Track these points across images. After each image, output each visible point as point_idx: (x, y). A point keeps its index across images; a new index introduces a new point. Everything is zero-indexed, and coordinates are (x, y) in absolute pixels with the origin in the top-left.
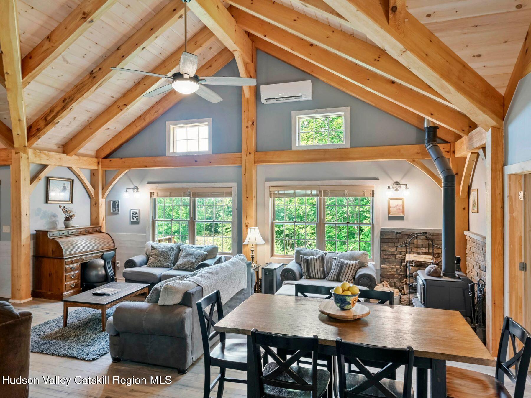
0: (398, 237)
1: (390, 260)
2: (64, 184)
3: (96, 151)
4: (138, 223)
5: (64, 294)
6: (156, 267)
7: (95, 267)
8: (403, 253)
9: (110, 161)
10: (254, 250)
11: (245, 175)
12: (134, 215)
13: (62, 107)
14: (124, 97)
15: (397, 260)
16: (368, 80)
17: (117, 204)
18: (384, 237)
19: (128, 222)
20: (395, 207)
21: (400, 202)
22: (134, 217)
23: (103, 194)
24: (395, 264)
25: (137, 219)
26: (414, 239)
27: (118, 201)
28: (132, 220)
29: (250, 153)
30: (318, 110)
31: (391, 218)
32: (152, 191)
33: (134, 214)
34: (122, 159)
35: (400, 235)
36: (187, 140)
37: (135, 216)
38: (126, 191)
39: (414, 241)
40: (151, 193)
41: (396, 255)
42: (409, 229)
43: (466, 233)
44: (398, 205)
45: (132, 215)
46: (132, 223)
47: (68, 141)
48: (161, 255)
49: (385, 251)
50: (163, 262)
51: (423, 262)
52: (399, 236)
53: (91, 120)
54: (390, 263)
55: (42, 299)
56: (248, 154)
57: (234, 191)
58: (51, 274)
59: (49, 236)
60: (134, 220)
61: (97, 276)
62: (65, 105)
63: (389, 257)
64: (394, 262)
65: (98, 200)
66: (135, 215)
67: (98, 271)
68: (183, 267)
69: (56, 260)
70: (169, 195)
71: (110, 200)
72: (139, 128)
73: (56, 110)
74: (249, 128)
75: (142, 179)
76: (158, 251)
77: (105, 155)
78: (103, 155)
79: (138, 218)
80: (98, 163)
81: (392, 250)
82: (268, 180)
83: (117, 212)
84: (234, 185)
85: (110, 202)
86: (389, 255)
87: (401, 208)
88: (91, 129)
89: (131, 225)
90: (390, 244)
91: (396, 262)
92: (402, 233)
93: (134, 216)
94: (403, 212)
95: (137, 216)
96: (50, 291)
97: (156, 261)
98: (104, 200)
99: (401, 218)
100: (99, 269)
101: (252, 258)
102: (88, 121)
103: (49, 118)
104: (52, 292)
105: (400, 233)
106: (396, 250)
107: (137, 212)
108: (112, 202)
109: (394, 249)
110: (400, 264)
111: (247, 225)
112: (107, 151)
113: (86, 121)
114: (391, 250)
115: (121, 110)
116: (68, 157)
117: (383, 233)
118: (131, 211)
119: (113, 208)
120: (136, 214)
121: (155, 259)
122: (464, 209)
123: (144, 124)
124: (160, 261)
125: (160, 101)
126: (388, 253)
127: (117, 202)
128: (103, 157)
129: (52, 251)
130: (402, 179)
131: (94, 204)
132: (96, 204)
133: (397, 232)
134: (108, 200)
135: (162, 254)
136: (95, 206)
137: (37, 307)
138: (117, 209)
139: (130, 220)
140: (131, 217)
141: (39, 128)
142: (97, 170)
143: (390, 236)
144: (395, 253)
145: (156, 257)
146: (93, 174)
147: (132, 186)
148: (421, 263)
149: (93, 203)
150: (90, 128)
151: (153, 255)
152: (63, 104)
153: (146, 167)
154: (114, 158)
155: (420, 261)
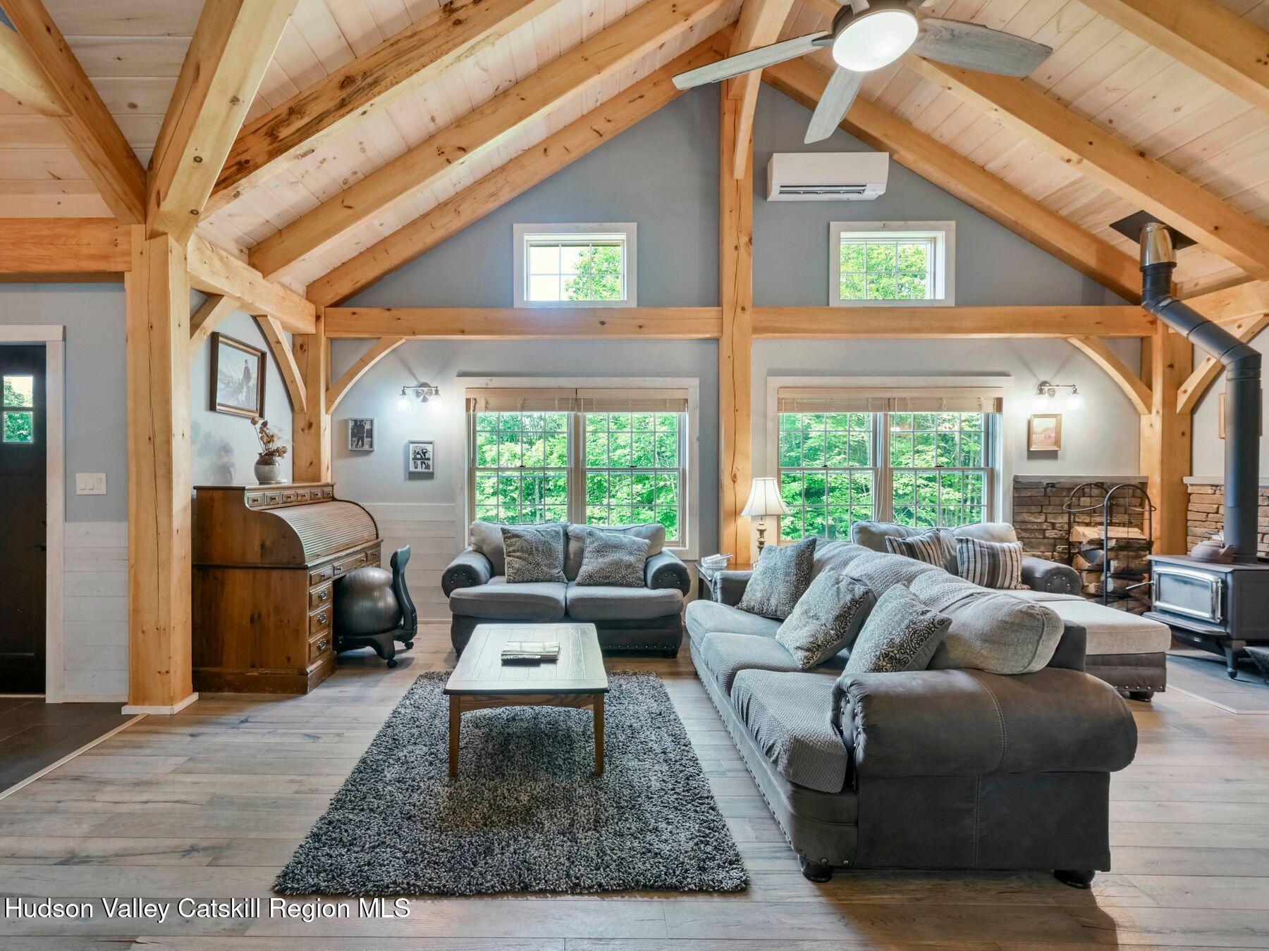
0: (1051, 494)
1: (1033, 540)
2: (246, 361)
3: (307, 286)
4: (430, 476)
5: (308, 670)
6: (531, 581)
7: (368, 589)
8: (1058, 525)
9: (354, 313)
10: (765, 530)
11: (731, 358)
12: (419, 456)
13: (337, 101)
14: (457, 127)
15: (1045, 541)
16: (1091, 143)
17: (367, 427)
18: (1022, 495)
19: (401, 473)
20: (1041, 433)
21: (1051, 423)
22: (419, 462)
23: (330, 402)
24: (1042, 549)
25: (428, 467)
26: (1079, 498)
27: (372, 422)
28: (412, 469)
29: (743, 309)
30: (889, 223)
31: (1033, 455)
32: (471, 396)
33: (418, 453)
34: (389, 310)
35: (1054, 489)
36: (560, 274)
37: (422, 458)
38: (404, 393)
39: (1079, 500)
40: (468, 401)
41: (1044, 530)
42: (1073, 477)
43: (1187, 480)
44: (1046, 430)
45: (411, 456)
46: (413, 476)
47: (269, 235)
48: (537, 550)
49: (1025, 522)
50: (546, 569)
51: (1132, 539)
52: (1051, 491)
53: (352, 180)
54: (1032, 547)
55: (226, 694)
56: (739, 310)
57: (694, 396)
58: (259, 616)
59: (247, 505)
60: (419, 469)
61: (375, 613)
62: (350, 96)
63: (1033, 536)
64: (1040, 544)
65: (318, 415)
66: (422, 456)
67: (375, 600)
68: (606, 577)
69: (275, 574)
70: (519, 406)
71: (346, 418)
72: (440, 233)
73: (315, 110)
74: (742, 250)
75: (443, 363)
76: (526, 541)
77: (338, 298)
78: (330, 297)
79: (430, 463)
80: (318, 318)
81: (1039, 521)
82: (773, 373)
83: (366, 447)
84: (694, 383)
85: (346, 421)
86: (1032, 531)
87: (1053, 435)
88: (350, 207)
89: (408, 482)
90: (1034, 509)
91: (1044, 545)
92: (1057, 486)
93: (419, 459)
94: (1057, 442)
95: (429, 459)
96: (253, 666)
97: (530, 567)
98: (329, 417)
99: (1052, 455)
100: (376, 594)
101: (759, 547)
102: (345, 182)
103: (284, 133)
104: (261, 670)
105: (1053, 485)
106: (1046, 521)
107: (429, 447)
108: (351, 424)
109: (1041, 519)
110: (1051, 548)
111: (735, 475)
112: (344, 288)
113: (340, 181)
114: (1035, 521)
115: (449, 161)
116: (264, 281)
117: (1019, 485)
118: (411, 445)
119: (355, 439)
120: (424, 453)
121: (524, 563)
122: (1183, 434)
123: (457, 223)
124: (538, 564)
125: (502, 169)
126: (1029, 526)
127: (369, 422)
128: (328, 304)
129: (263, 546)
130: (1055, 375)
131: (307, 426)
132: (310, 425)
133: (1048, 484)
134: (343, 416)
135: (540, 549)
136: (306, 431)
137: (246, 721)
138: (366, 440)
139: (407, 466)
140: (411, 462)
141: (247, 162)
142: (315, 337)
143: (1034, 493)
144: (1045, 527)
145: (526, 556)
146: (302, 346)
147: (415, 383)
148: (1128, 543)
149: (302, 423)
150: (345, 204)
151: (514, 551)
152: (344, 94)
153: (463, 332)
154: (361, 307)
155: (1125, 539)
